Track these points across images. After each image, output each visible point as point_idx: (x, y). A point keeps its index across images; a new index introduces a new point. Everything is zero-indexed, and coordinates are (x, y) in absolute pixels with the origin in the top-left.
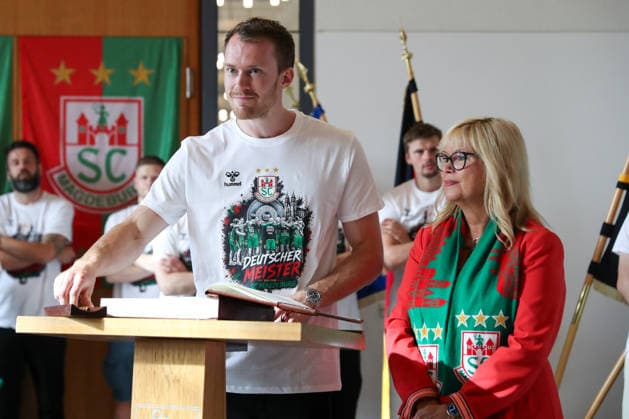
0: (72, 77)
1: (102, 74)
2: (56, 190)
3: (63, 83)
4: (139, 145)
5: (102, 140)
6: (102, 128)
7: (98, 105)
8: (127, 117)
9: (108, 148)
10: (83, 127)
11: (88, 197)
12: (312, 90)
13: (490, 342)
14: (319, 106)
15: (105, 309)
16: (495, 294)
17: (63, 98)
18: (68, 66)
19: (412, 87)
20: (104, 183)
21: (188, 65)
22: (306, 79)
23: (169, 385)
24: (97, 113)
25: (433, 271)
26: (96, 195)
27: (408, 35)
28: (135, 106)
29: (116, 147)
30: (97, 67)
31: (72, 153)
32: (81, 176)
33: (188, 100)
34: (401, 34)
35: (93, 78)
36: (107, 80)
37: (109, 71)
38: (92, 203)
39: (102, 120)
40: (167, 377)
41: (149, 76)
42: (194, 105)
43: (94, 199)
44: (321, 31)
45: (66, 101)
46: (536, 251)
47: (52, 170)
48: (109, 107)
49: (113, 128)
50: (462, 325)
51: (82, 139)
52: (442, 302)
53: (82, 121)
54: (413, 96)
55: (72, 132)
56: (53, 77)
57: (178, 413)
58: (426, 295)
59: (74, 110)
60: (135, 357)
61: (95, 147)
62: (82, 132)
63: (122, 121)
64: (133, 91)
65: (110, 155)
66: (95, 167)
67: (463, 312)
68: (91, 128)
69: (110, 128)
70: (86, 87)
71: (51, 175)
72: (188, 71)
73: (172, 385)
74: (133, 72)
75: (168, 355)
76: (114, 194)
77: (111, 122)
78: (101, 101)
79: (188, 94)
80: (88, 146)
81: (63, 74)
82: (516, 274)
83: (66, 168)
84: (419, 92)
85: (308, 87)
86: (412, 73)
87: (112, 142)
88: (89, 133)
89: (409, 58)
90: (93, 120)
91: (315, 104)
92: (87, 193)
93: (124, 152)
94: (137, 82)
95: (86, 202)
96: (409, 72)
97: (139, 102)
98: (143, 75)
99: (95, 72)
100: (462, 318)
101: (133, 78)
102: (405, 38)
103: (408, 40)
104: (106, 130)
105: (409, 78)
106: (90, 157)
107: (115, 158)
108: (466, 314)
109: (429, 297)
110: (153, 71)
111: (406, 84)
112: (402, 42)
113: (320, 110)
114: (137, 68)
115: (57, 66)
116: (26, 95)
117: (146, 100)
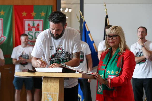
0: (26, 15)
1: (33, 14)
3: (24, 16)
6: (33, 27)
7: (33, 21)
8: (39, 24)
10: (29, 27)
12: (83, 18)
14: (85, 21)
15: (36, 70)
17: (24, 20)
18: (25, 12)
19: (107, 17)
20: (34, 40)
22: (82, 15)
24: (32, 23)
25: (103, 62)
27: (106, 4)
28: (41, 22)
29: (37, 31)
30: (32, 12)
31: (26, 32)
32: (29, 38)
34: (104, 4)
35: (31, 15)
36: (35, 15)
37: (35, 13)
39: (34, 25)
41: (45, 14)
44: (85, 4)
45: (25, 20)
48: (35, 22)
49: (36, 27)
51: (29, 29)
53: (29, 25)
54: (107, 19)
56: (22, 15)
57: (53, 94)
59: (27, 22)
61: (32, 31)
63: (38, 25)
64: (41, 18)
65: (35, 33)
66: (32, 36)
68: (31, 27)
69: (35, 27)
70: (30, 17)
74: (41, 14)
75: (50, 81)
77: (36, 25)
80: (30, 31)
81: (24, 14)
82: (121, 62)
85: (82, 17)
86: (107, 14)
87: (36, 30)
88: (30, 28)
89: (106, 10)
90: (31, 25)
91: (84, 21)
92: (30, 42)
93: (39, 32)
94: (42, 16)
97: (42, 21)
98: (43, 14)
102: (105, 5)
103: (106, 6)
104: (34, 27)
105: (106, 15)
106: (31, 34)
107: (37, 34)
110: (45, 13)
111: (105, 16)
112: (105, 6)
113: (85, 23)
114: (41, 13)
115: (23, 12)
116: (16, 19)
117: (44, 20)
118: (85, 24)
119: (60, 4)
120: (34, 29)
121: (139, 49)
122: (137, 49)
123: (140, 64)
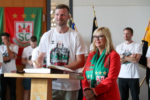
0: (17, 17)
1: (24, 16)
2: (14, 43)
3: (15, 18)
4: (33, 32)
5: (24, 31)
6: (24, 28)
7: (23, 23)
8: (30, 26)
9: (25, 33)
10: (20, 28)
11: (21, 44)
12: (72, 20)
13: (102, 78)
14: (74, 23)
15: (24, 71)
16: (103, 67)
17: (15, 22)
18: (16, 14)
19: (95, 19)
20: (25, 41)
21: (44, 14)
22: (71, 17)
23: (39, 89)
24: (23, 25)
25: (91, 63)
26: (23, 44)
28: (32, 23)
29: (27, 33)
30: (23, 14)
31: (17, 34)
32: (19, 39)
33: (44, 22)
34: (92, 7)
35: (22, 17)
36: (25, 17)
37: (26, 15)
38: (22, 46)
39: (24, 27)
40: (39, 87)
41: (35, 16)
42: (45, 23)
43: (22, 44)
44: (74, 6)
45: (16, 22)
46: (113, 57)
47: (13, 38)
48: (25, 23)
49: (27, 28)
50: (97, 74)
52: (92, 69)
53: (20, 27)
54: (95, 21)
55: (17, 29)
56: (13, 17)
57: (41, 95)
58: (89, 68)
59: (18, 24)
60: (31, 82)
61: (23, 33)
62: (19, 29)
63: (29, 27)
64: (31, 20)
65: (26, 35)
66: (23, 37)
67: (96, 71)
68: (22, 28)
69: (26, 28)
70: (20, 19)
71: (12, 39)
72: (44, 15)
73: (40, 88)
75: (39, 82)
76: (27, 44)
77: (26, 27)
78: (24, 22)
79: (44, 20)
80: (21, 33)
81: (15, 16)
82: (108, 63)
83: (16, 38)
84: (97, 20)
85: (71, 19)
86: (95, 16)
87: (26, 32)
88: (21, 30)
89: (94, 12)
90: (22, 27)
91: (73, 23)
92: (21, 43)
93: (29, 34)
94: (32, 18)
95: (21, 45)
96: (94, 15)
97: (33, 22)
98: (33, 16)
99: (22, 15)
100: (96, 73)
101: (31, 17)
102: (93, 7)
103: (94, 8)
105: (94, 17)
106: (22, 35)
107: (27, 35)
108: (97, 72)
109: (90, 68)
110: (36, 15)
111: (94, 18)
112: (93, 8)
113: (74, 24)
114: (32, 14)
115: (14, 14)
116: (7, 21)
117: (34, 22)
118: (74, 26)
119: (50, 6)
120: (25, 31)
121: (126, 50)
122: (123, 49)
123: (127, 64)
